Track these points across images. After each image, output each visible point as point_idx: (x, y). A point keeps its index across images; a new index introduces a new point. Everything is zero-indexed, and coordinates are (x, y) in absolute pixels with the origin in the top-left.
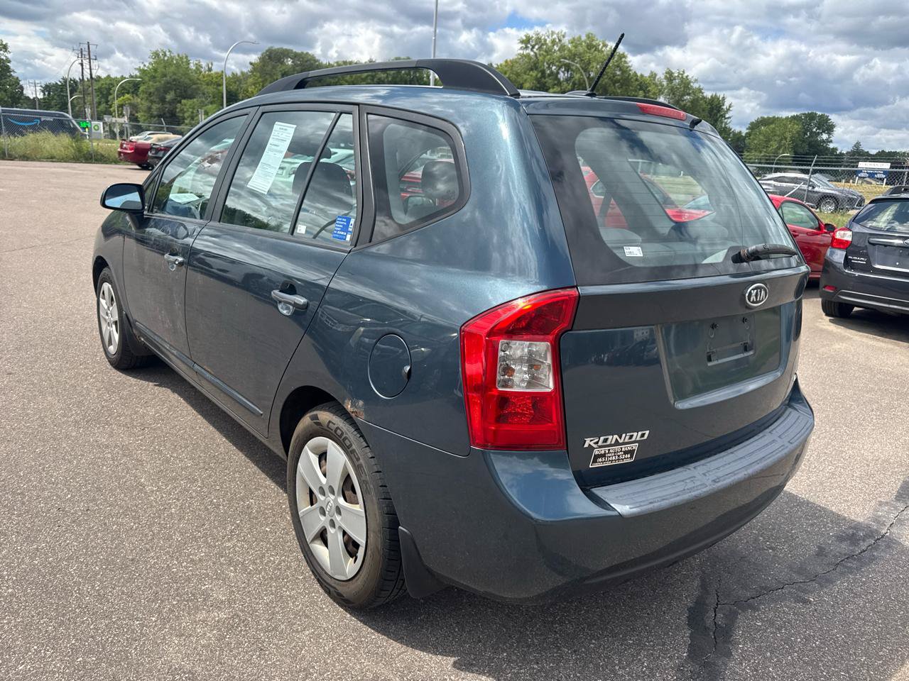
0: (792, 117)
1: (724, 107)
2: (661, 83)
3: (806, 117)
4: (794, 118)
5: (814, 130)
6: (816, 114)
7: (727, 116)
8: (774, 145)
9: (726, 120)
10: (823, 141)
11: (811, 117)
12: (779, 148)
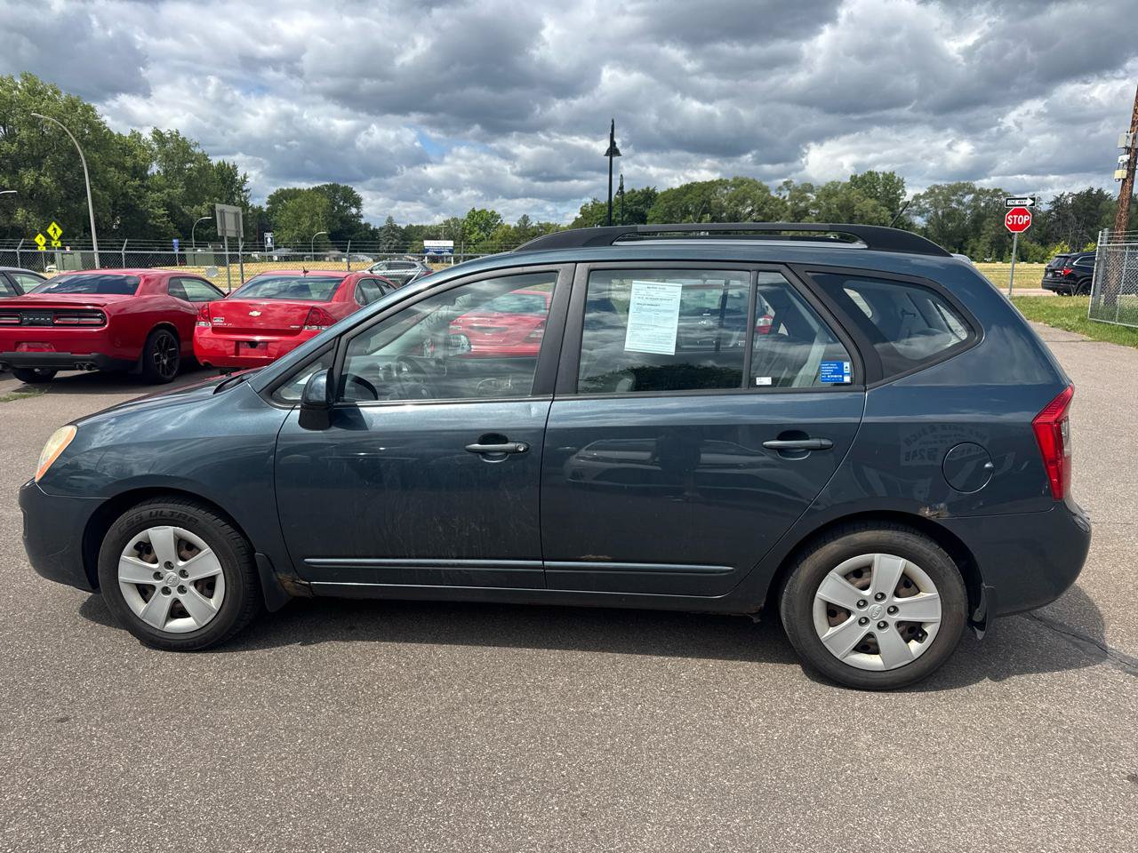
0: (313, 189)
1: (239, 178)
2: (149, 146)
3: (329, 189)
4: (317, 190)
5: (341, 203)
6: (339, 186)
7: (244, 188)
8: (306, 223)
9: (244, 194)
10: (353, 216)
11: (334, 188)
12: (312, 225)
